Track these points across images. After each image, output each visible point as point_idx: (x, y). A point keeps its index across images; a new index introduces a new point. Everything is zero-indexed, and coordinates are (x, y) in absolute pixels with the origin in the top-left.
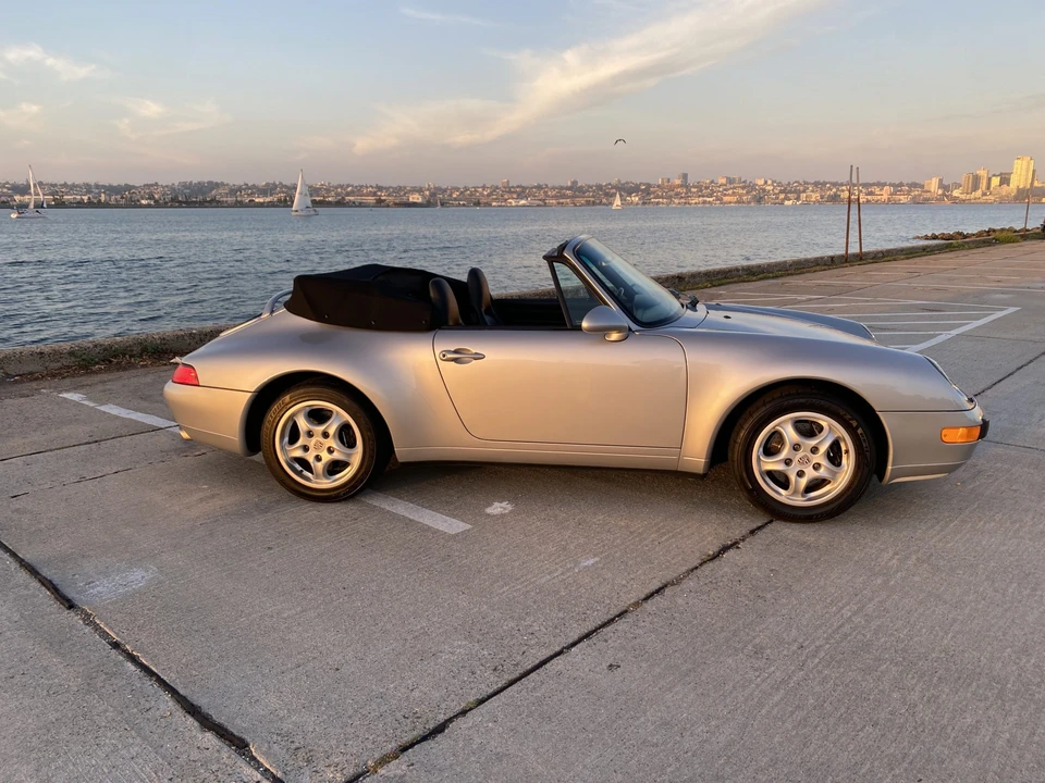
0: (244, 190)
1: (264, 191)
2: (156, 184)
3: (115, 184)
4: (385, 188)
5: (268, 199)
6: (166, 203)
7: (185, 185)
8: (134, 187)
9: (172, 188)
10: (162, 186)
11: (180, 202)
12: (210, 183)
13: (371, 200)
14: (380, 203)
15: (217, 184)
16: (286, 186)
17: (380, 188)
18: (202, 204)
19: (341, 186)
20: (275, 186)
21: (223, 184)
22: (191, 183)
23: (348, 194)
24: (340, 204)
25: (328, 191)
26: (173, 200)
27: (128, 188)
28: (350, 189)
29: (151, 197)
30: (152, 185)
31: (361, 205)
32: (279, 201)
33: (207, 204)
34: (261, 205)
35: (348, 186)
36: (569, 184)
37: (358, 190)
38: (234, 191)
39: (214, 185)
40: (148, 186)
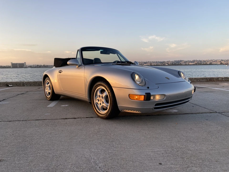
0: (188, 62)
1: (192, 62)
3: (162, 61)
4: (224, 60)
5: (193, 64)
6: (171, 65)
7: (175, 61)
8: (165, 62)
9: (173, 62)
10: (171, 62)
11: (174, 65)
12: (180, 60)
13: (219, 63)
14: (221, 64)
16: (198, 61)
17: (222, 60)
18: (178, 65)
19: (211, 60)
20: (195, 61)
21: (183, 61)
22: (176, 61)
23: (213, 62)
24: (211, 64)
25: (208, 61)
27: (164, 62)
28: (214, 61)
29: (168, 64)
30: (169, 61)
31: (216, 64)
32: (195, 64)
34: (191, 65)
35: (213, 60)
37: (216, 61)
38: (185, 62)
40: (168, 61)
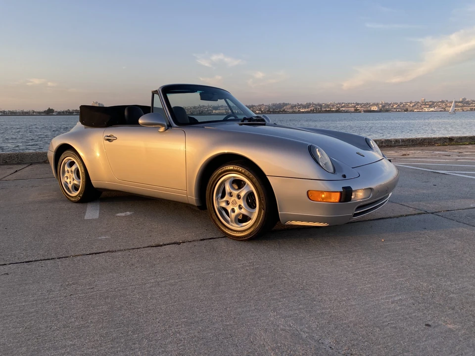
0: (297, 106)
1: (304, 107)
2: (263, 105)
4: (360, 104)
5: (306, 110)
6: (265, 112)
7: (274, 105)
8: (255, 106)
9: (269, 106)
10: (265, 106)
11: (271, 112)
12: (283, 103)
13: (353, 109)
14: (356, 111)
15: (286, 104)
16: (315, 104)
17: (358, 104)
18: (279, 113)
19: (339, 104)
20: (310, 104)
21: (289, 104)
22: (276, 104)
23: (342, 107)
24: (338, 111)
25: (333, 106)
26: (268, 111)
27: (253, 106)
28: (343, 105)
29: (260, 110)
30: (262, 105)
31: (347, 112)
32: (311, 110)
33: (280, 113)
34: (303, 112)
35: (343, 103)
36: (461, 100)
37: (347, 105)
38: (293, 107)
39: (285, 105)
40: (260, 105)
